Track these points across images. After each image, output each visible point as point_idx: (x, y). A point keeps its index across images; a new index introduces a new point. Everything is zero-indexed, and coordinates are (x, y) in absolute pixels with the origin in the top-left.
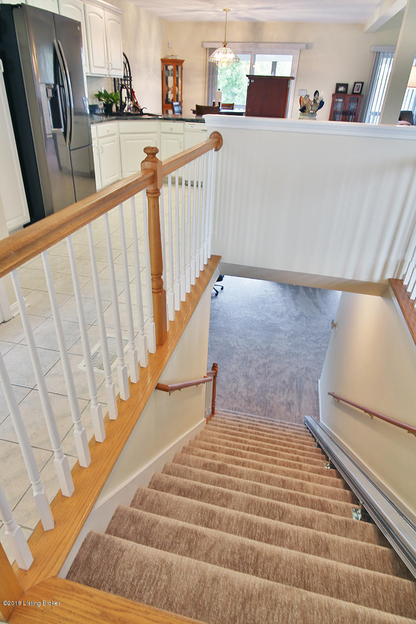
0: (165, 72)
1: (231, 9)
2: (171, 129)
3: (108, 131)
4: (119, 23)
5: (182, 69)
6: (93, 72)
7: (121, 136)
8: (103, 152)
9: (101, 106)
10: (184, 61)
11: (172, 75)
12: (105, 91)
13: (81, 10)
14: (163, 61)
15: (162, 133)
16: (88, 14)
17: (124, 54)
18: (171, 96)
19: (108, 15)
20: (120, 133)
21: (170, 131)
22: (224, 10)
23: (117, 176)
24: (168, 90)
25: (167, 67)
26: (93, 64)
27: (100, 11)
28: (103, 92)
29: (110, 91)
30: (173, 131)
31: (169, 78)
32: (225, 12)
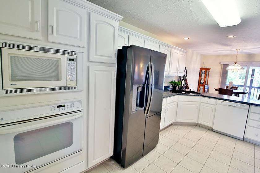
0: (201, 73)
1: (240, 49)
2: (207, 102)
3: (172, 100)
4: (185, 56)
5: (209, 72)
6: (170, 74)
7: (179, 102)
8: (167, 111)
9: (171, 87)
10: (210, 69)
11: (204, 74)
12: (174, 81)
13: (169, 51)
14: (200, 69)
15: (202, 102)
16: (172, 53)
17: (185, 67)
18: (202, 81)
19: (181, 53)
20: (178, 101)
21: (207, 103)
22: (236, 50)
23: (173, 120)
24: (202, 79)
25: (202, 71)
26: (171, 71)
27: (178, 52)
28: (173, 81)
29: (177, 81)
30: (208, 103)
31: (202, 75)
32: (237, 51)
